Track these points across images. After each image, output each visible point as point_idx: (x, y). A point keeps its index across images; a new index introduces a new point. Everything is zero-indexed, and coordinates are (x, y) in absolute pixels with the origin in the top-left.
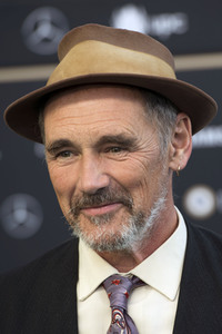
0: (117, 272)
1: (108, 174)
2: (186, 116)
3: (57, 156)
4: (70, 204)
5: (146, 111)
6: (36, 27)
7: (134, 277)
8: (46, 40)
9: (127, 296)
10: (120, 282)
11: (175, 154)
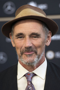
0: (29, 72)
1: (32, 43)
2: (50, 32)
3: (18, 38)
4: (21, 51)
5: (43, 28)
6: (7, 7)
7: (34, 73)
8: (9, 10)
9: (32, 78)
10: (30, 74)
11: (47, 41)
